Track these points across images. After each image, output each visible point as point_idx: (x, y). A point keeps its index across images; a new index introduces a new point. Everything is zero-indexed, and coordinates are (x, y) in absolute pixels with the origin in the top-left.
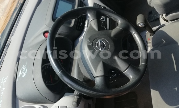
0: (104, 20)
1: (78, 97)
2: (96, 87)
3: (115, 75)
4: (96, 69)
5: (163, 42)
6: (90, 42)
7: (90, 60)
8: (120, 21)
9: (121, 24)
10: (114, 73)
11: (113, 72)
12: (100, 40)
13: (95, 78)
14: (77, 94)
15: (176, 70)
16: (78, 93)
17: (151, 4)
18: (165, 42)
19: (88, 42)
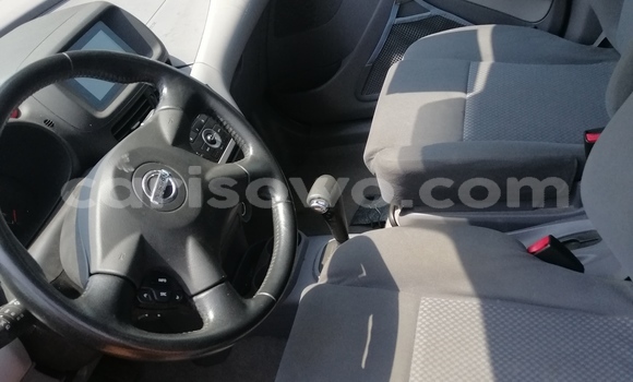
0: (216, 146)
1: (5, 325)
2: (80, 302)
3: (163, 294)
4: (107, 250)
5: (362, 272)
6: (127, 164)
7: (102, 214)
8: (251, 150)
9: (254, 159)
10: (163, 287)
11: (161, 280)
12: (164, 171)
13: (91, 275)
14: (9, 313)
15: (363, 366)
16: (13, 314)
17: (372, 162)
18: (364, 274)
19: (122, 160)
